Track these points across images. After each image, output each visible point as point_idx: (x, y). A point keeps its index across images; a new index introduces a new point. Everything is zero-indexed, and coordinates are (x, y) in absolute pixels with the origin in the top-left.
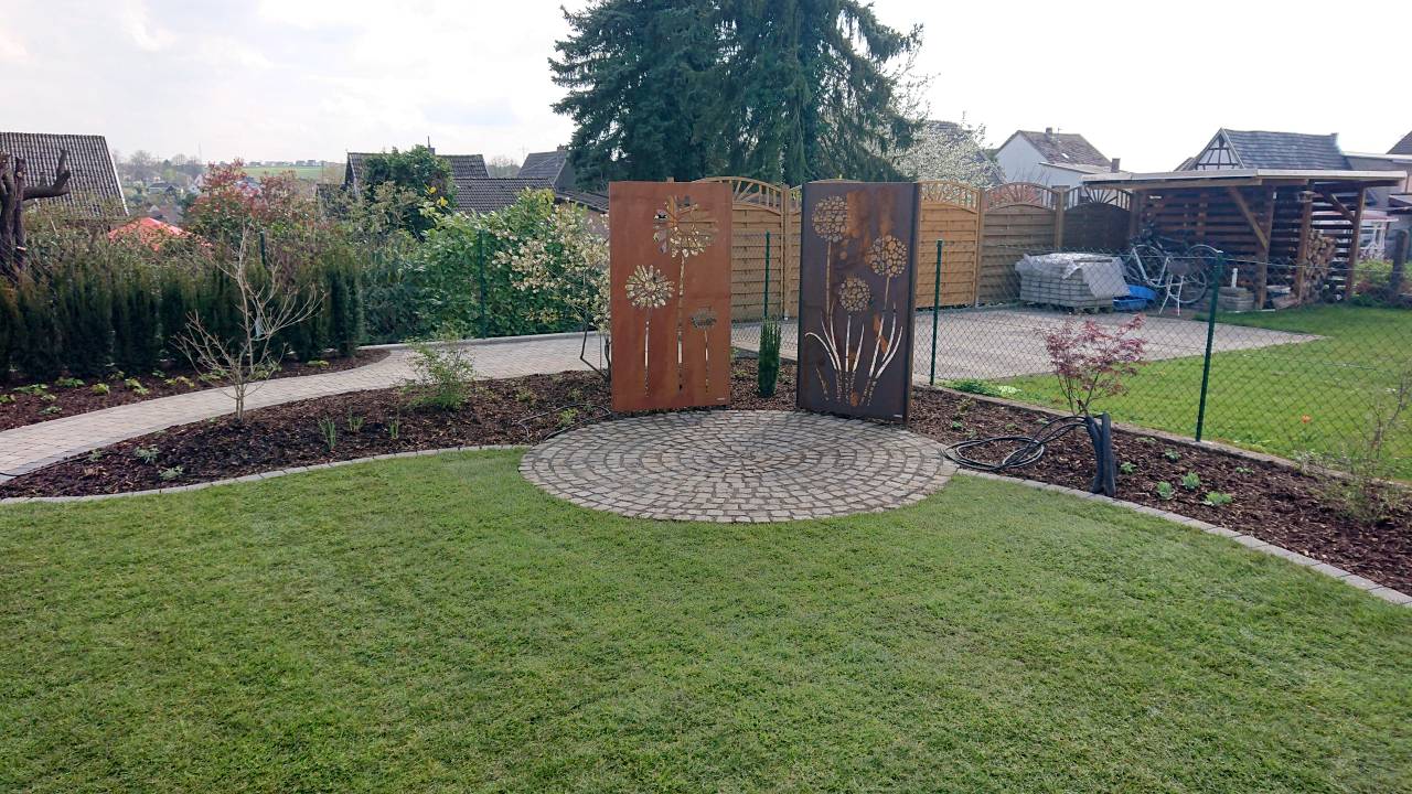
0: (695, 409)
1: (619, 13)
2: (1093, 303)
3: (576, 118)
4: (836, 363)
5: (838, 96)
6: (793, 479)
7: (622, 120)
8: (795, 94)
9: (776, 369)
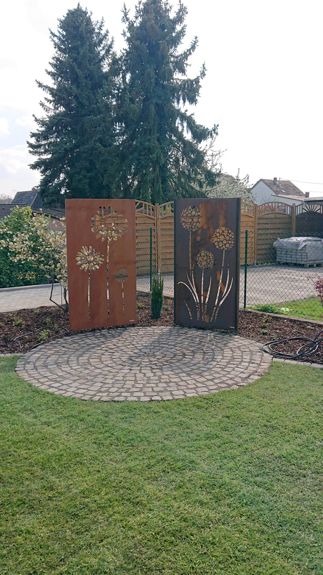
0: (117, 327)
1: (64, 118)
2: (313, 262)
3: (42, 172)
4: (196, 298)
5: (177, 161)
6: (181, 369)
7: (67, 173)
8: (156, 159)
9: (161, 302)
